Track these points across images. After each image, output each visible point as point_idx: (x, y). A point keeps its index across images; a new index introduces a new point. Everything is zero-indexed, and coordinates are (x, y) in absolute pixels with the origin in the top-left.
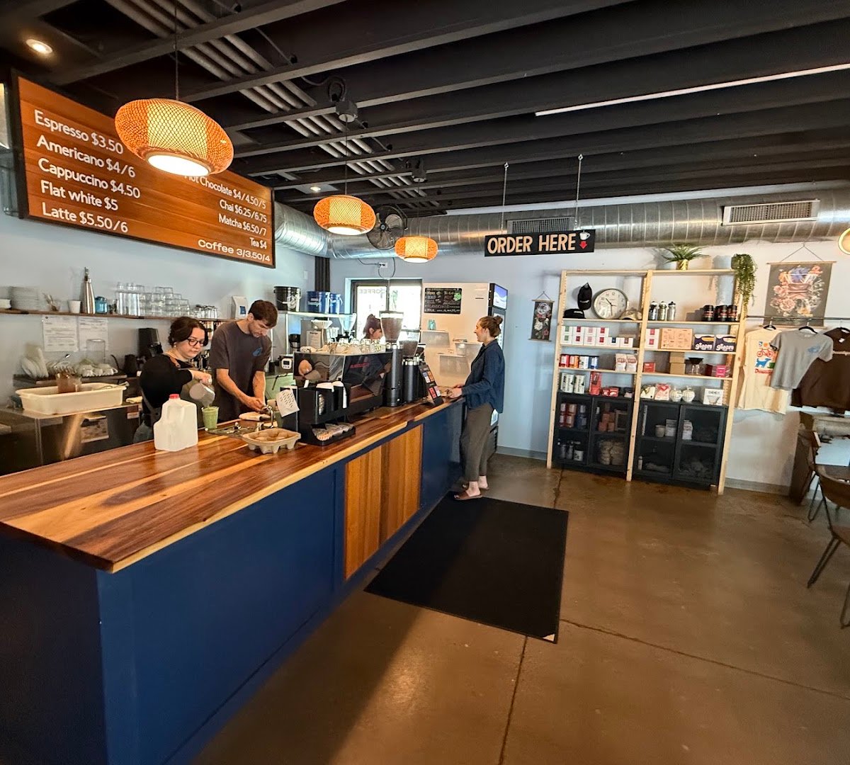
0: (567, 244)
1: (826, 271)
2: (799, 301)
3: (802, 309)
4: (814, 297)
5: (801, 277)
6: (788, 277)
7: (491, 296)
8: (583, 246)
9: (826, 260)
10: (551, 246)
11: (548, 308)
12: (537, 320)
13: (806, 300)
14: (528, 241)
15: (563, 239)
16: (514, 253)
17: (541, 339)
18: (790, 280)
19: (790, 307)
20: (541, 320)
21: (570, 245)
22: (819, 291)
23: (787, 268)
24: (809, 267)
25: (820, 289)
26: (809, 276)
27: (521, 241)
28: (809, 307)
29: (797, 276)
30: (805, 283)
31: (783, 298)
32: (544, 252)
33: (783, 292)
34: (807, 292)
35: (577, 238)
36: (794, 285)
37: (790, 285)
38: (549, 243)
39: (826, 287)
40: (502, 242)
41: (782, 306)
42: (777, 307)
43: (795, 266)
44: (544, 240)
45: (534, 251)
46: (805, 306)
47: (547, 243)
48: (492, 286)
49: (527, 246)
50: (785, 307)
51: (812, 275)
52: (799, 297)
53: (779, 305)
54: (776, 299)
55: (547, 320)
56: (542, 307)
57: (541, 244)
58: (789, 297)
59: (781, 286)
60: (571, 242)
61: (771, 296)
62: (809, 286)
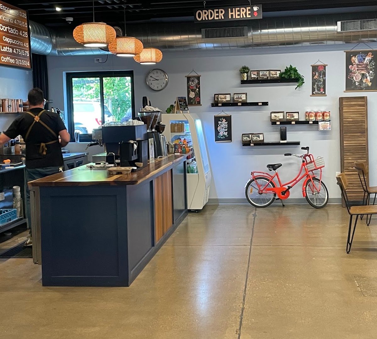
0: (246, 14)
1: (374, 54)
2: (363, 75)
3: (365, 79)
4: (371, 72)
5: (362, 60)
6: (355, 59)
9: (375, 49)
10: (237, 15)
11: (196, 81)
12: (190, 91)
13: (367, 74)
14: (222, 12)
15: (243, 10)
17: (195, 104)
18: (357, 62)
19: (359, 79)
20: (193, 90)
21: (248, 14)
22: (373, 68)
23: (355, 54)
24: (366, 53)
25: (373, 67)
26: (367, 58)
27: (217, 12)
28: (369, 78)
29: (361, 59)
30: (365, 63)
31: (354, 73)
33: (354, 69)
34: (367, 69)
36: (360, 65)
37: (357, 65)
40: (205, 13)
41: (354, 78)
42: (352, 79)
43: (359, 53)
44: (232, 12)
46: (366, 78)
47: (234, 13)
50: (356, 79)
51: (369, 58)
52: (363, 72)
53: (353, 78)
54: (351, 74)
55: (197, 89)
56: (193, 81)
57: (230, 14)
58: (357, 72)
59: (353, 65)
60: (248, 12)
61: (348, 72)
62: (367, 65)
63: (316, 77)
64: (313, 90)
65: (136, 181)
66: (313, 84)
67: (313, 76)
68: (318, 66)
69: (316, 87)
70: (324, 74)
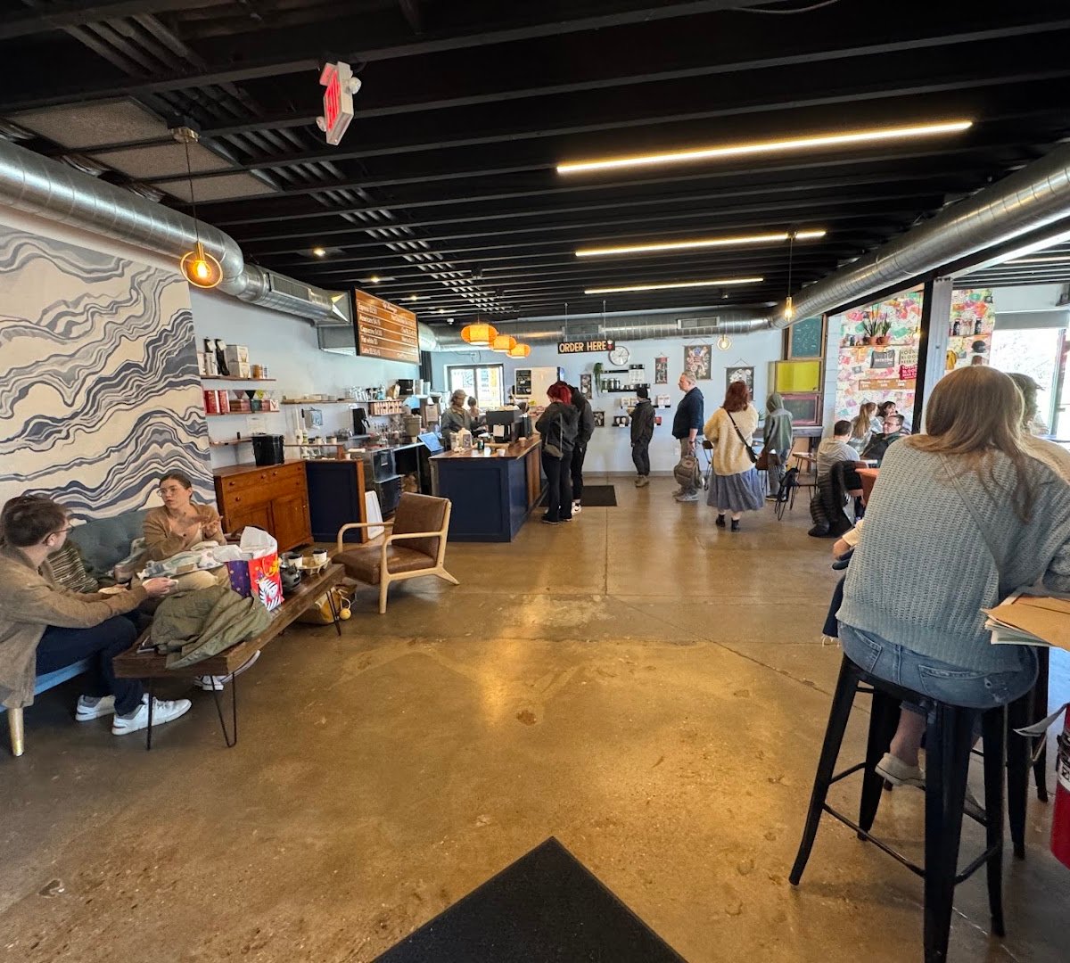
0: (601, 347)
1: (709, 348)
2: (699, 366)
4: (706, 364)
5: (699, 353)
6: (692, 353)
7: (558, 374)
8: (610, 347)
9: (709, 344)
10: (594, 348)
11: (588, 378)
13: (702, 365)
14: (581, 345)
15: (599, 344)
16: (574, 352)
18: (693, 355)
22: (707, 360)
23: (693, 348)
24: (702, 347)
27: (578, 346)
28: (704, 369)
29: (697, 352)
30: (700, 356)
31: (691, 365)
32: (590, 351)
33: (691, 361)
34: (702, 361)
35: (606, 344)
36: (696, 357)
37: (694, 357)
38: (592, 346)
39: (710, 358)
40: (568, 346)
43: (695, 347)
44: (590, 345)
45: (585, 350)
46: (702, 369)
48: (559, 368)
49: (581, 348)
51: (703, 352)
52: (699, 364)
57: (588, 347)
58: (694, 364)
59: (690, 358)
60: (603, 346)
61: (687, 363)
62: (702, 358)
63: (659, 368)
64: (657, 379)
65: (516, 457)
66: (657, 374)
67: (656, 367)
68: (660, 359)
69: (659, 376)
70: (666, 365)
